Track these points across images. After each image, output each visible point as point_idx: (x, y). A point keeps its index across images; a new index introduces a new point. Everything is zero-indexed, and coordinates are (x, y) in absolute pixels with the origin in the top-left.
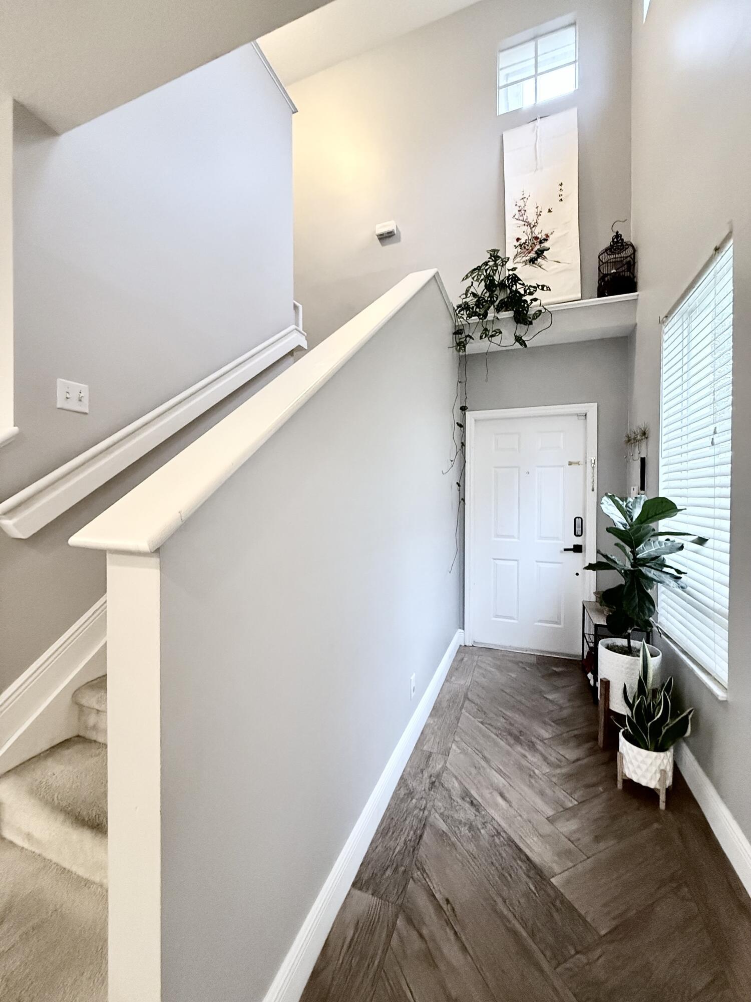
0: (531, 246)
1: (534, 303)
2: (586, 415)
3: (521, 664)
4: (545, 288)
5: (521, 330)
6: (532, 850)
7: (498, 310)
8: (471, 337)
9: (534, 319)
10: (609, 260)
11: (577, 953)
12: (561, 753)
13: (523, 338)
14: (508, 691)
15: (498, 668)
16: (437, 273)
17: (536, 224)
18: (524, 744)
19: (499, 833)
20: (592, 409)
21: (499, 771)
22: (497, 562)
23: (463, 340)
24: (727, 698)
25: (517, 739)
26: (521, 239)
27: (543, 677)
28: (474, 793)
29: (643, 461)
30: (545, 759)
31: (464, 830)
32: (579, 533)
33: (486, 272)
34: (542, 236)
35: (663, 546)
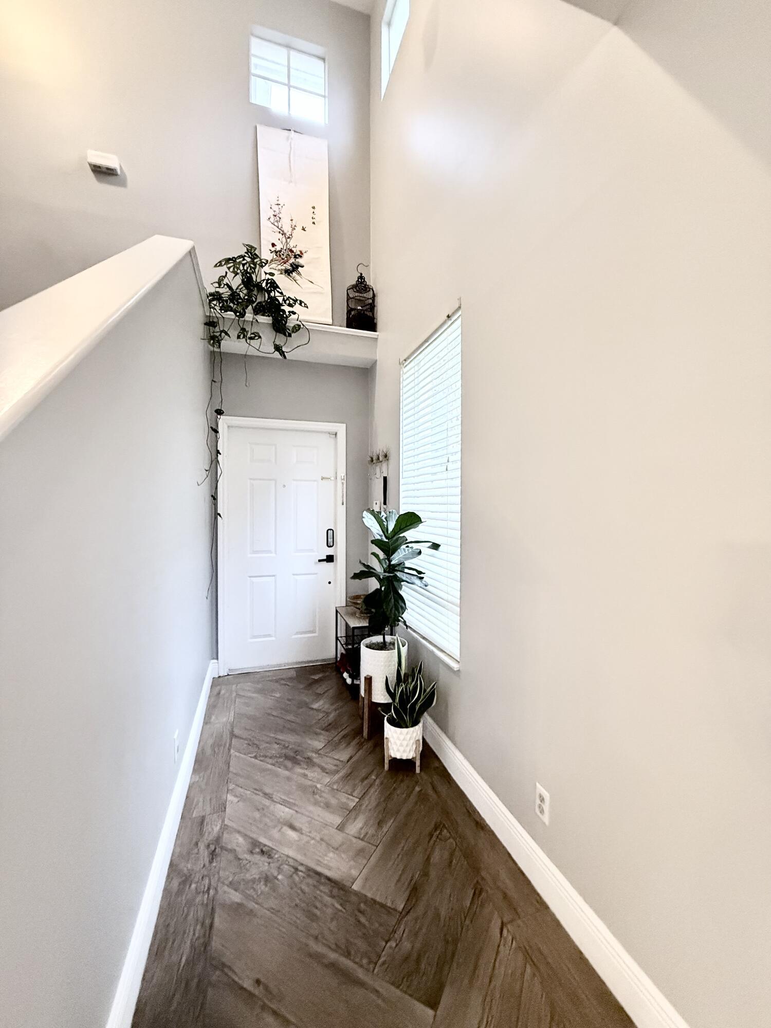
0: (286, 257)
1: (293, 316)
2: (336, 434)
3: (283, 682)
4: (303, 304)
5: (280, 340)
6: (330, 869)
7: (256, 311)
8: (226, 333)
9: (293, 332)
10: (356, 296)
11: (386, 943)
12: (336, 758)
13: (284, 349)
14: (274, 713)
15: (261, 691)
16: (193, 248)
17: (291, 236)
18: (302, 763)
19: (296, 869)
20: (341, 429)
21: (284, 803)
22: (254, 579)
23: (218, 334)
24: (459, 668)
25: (295, 762)
26: (276, 246)
27: (305, 688)
28: (263, 840)
29: (385, 479)
30: (323, 769)
31: (262, 887)
32: (331, 544)
33: (243, 266)
34: (297, 251)
35: (407, 552)
